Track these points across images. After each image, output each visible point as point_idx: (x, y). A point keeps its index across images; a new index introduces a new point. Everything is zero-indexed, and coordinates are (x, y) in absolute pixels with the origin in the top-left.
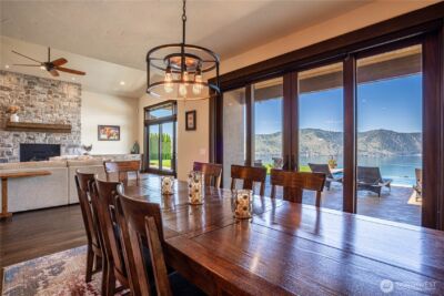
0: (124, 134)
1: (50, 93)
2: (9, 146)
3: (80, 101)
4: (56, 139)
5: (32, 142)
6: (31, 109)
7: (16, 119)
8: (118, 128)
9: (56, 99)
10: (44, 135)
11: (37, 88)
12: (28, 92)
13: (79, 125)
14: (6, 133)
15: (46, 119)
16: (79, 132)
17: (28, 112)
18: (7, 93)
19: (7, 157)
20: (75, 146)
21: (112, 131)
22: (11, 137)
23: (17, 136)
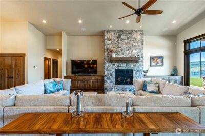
0: (166, 61)
1: (128, 38)
2: (111, 71)
3: (143, 41)
4: (131, 66)
5: (120, 68)
6: (120, 50)
7: (114, 55)
8: (162, 58)
9: (131, 42)
10: (125, 64)
11: (122, 37)
12: (118, 40)
13: (143, 57)
14: (110, 64)
15: (126, 54)
16: (142, 61)
17: (119, 52)
18: (110, 42)
19: (110, 77)
20: (141, 71)
21: (159, 60)
22: (112, 66)
23: (114, 65)
